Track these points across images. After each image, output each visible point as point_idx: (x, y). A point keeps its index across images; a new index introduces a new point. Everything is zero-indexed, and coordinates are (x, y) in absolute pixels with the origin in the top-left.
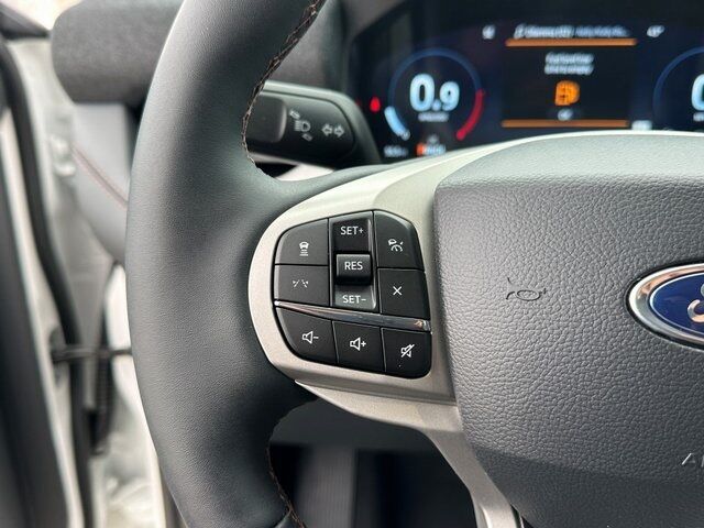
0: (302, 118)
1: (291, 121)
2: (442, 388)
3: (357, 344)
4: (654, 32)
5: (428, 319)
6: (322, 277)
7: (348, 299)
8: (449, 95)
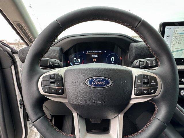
0: (51, 63)
1: (50, 63)
2: (66, 96)
3: (53, 91)
4: (105, 51)
5: (63, 87)
6: (48, 82)
7: (52, 85)
8: (79, 60)
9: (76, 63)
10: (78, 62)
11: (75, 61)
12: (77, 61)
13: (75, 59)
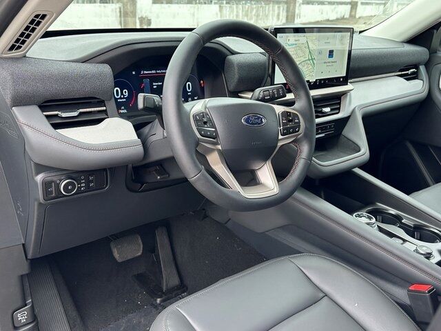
8: (125, 92)
9: (121, 98)
10: (124, 95)
11: (118, 95)
12: (122, 94)
13: (117, 91)
